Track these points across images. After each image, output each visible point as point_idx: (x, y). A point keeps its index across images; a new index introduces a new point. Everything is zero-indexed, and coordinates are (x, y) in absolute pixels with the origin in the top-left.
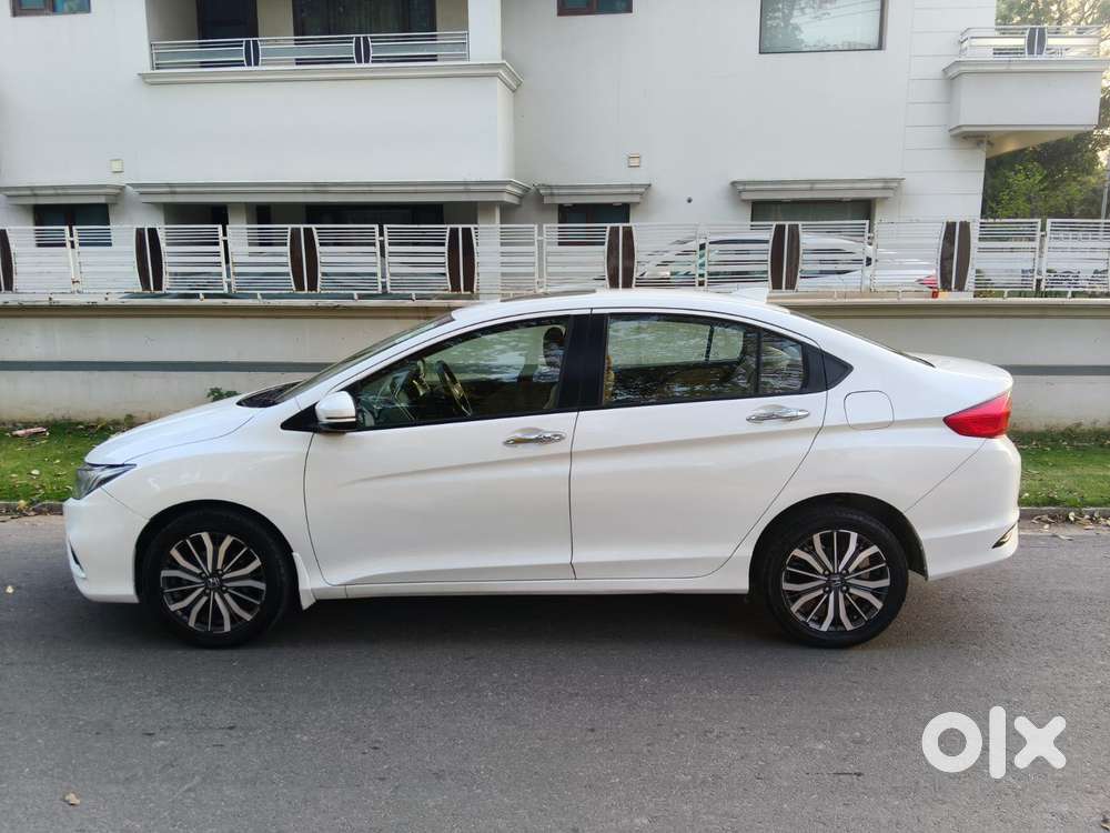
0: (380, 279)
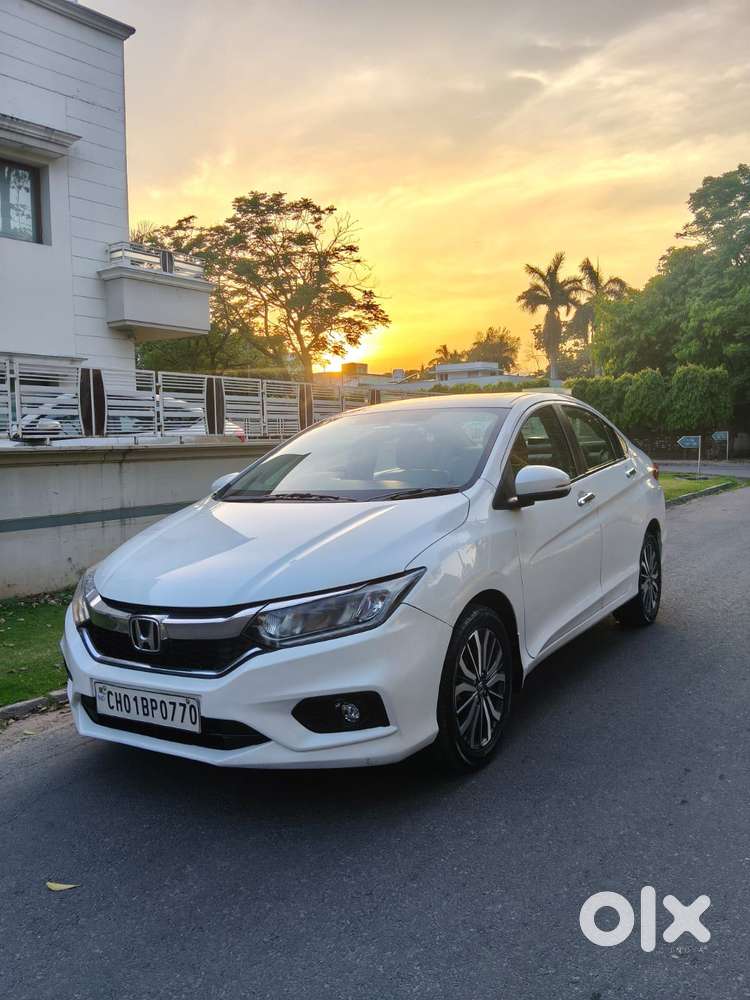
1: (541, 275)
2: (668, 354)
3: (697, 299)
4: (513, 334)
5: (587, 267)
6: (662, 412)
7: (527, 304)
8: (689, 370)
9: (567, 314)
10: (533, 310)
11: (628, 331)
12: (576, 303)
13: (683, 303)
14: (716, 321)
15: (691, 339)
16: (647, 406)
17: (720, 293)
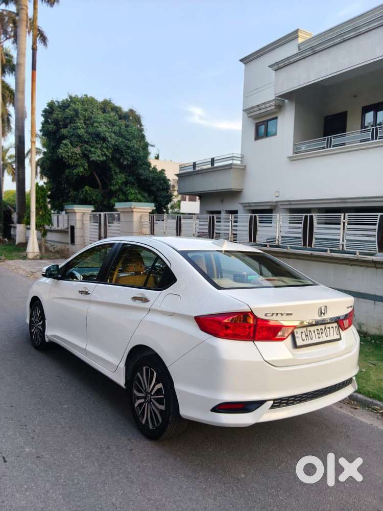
0: (341, 242)
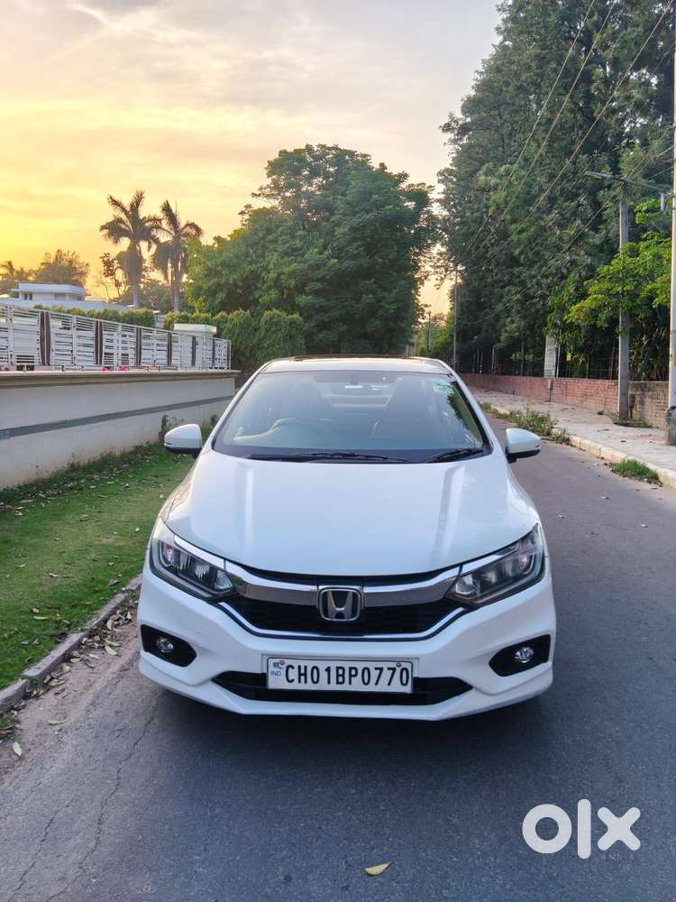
1: (123, 209)
2: (251, 298)
3: (275, 254)
4: (82, 259)
5: (167, 209)
6: (252, 348)
7: (110, 235)
8: (274, 314)
9: (149, 250)
10: (116, 241)
11: (218, 274)
12: (157, 241)
13: (263, 256)
14: (292, 275)
15: (270, 288)
16: (240, 343)
17: (292, 252)
